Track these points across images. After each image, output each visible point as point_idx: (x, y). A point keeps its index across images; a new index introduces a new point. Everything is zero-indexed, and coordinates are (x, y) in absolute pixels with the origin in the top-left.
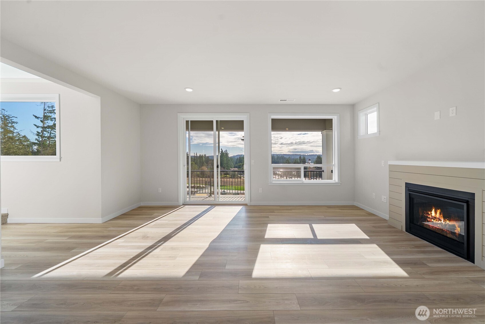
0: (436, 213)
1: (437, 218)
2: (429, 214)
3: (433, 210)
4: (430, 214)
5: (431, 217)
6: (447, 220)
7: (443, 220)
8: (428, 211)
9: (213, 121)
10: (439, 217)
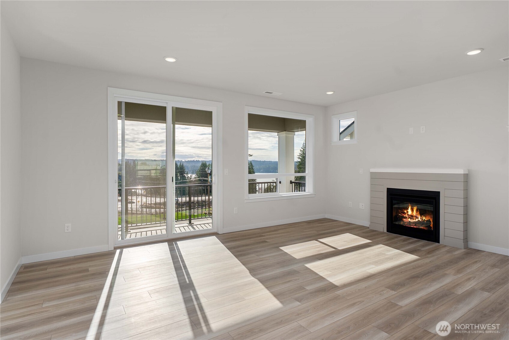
0: (412, 210)
1: (414, 216)
2: (404, 213)
3: (410, 208)
4: (406, 213)
5: (407, 216)
6: (423, 216)
7: (419, 217)
8: (404, 210)
10: (416, 215)
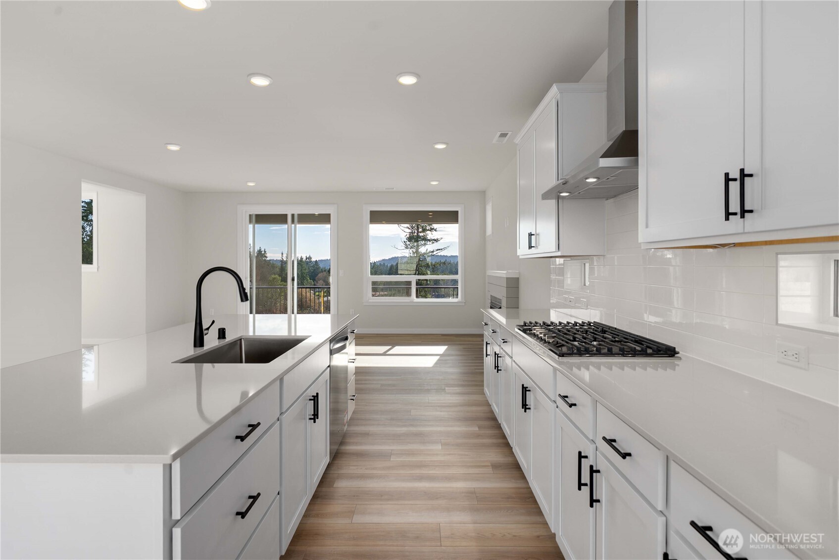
9: (286, 215)
